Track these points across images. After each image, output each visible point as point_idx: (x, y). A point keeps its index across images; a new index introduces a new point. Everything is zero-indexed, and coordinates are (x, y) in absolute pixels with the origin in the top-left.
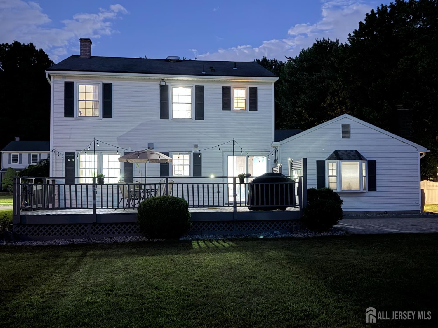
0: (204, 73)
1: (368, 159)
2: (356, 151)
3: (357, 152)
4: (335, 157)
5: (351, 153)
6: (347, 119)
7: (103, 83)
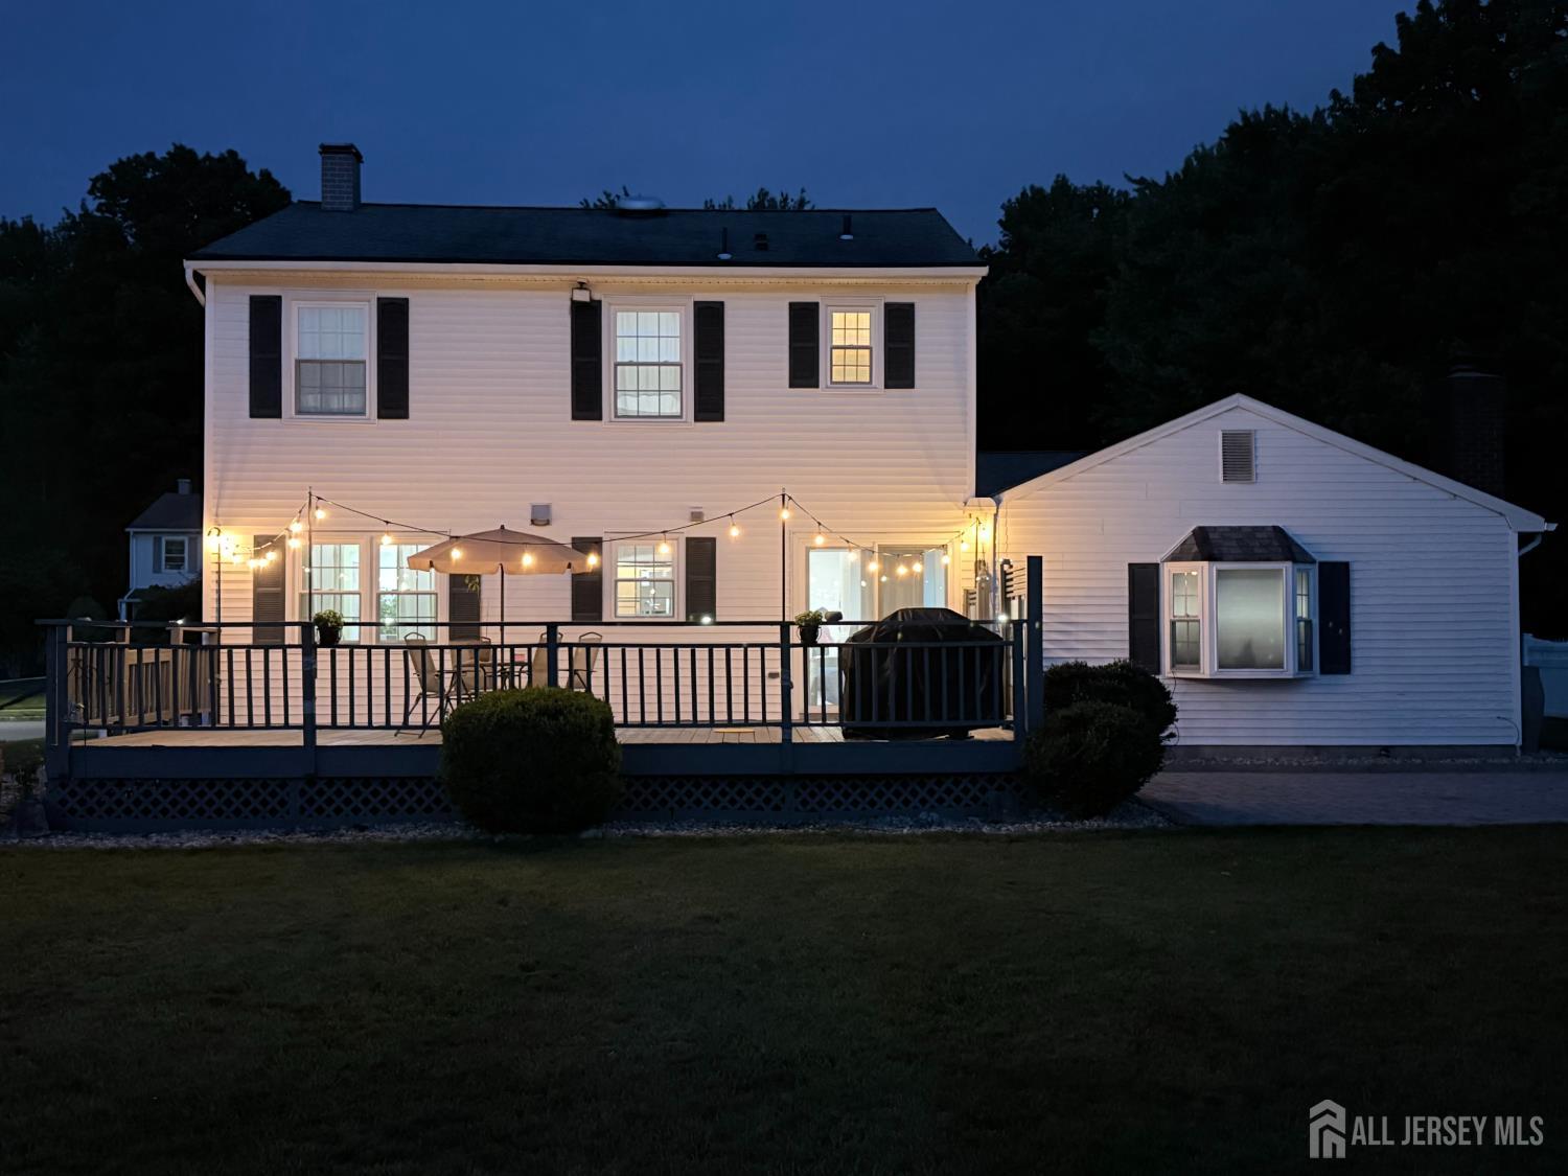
0: (725, 256)
1: (1319, 558)
2: (1276, 529)
3: (1278, 531)
4: (1195, 549)
5: (1259, 535)
6: (1242, 412)
7: (379, 299)
